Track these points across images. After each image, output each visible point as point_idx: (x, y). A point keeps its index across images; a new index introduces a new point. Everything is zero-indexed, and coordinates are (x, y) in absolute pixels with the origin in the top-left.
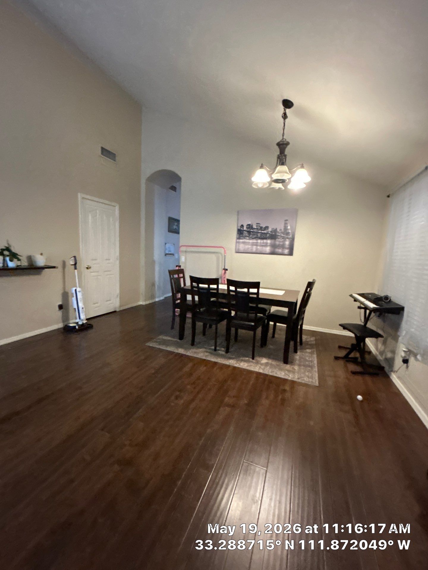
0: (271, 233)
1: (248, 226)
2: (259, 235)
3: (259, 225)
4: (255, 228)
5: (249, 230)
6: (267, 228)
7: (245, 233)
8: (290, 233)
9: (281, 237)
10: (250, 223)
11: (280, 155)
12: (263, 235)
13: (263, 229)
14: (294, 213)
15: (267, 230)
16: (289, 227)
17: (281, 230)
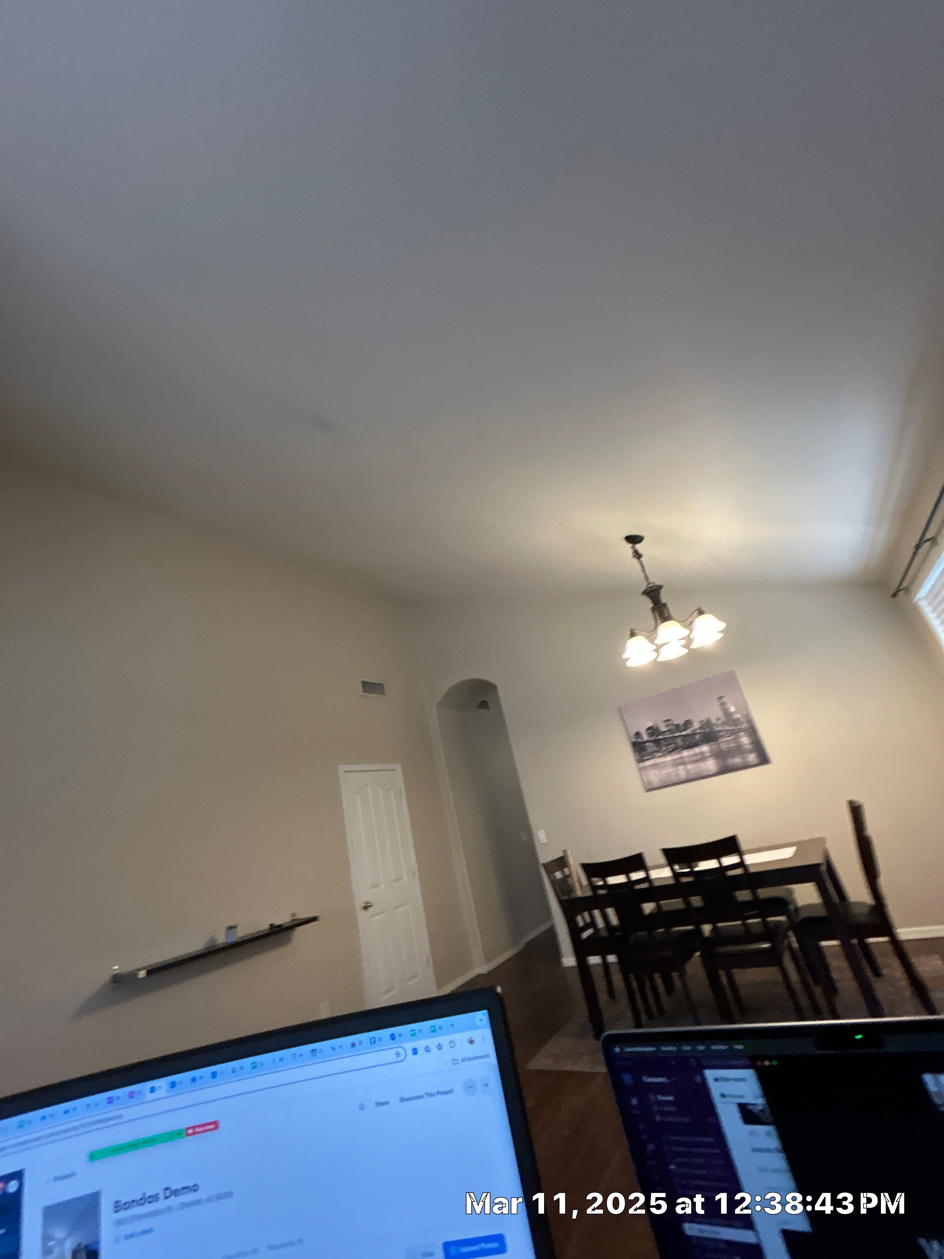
0: (703, 731)
1: (650, 731)
2: (679, 741)
3: (670, 722)
4: (664, 732)
5: (653, 738)
6: (688, 724)
7: (651, 747)
8: (742, 720)
9: (726, 732)
10: (650, 724)
11: (656, 607)
12: (686, 739)
13: (682, 728)
14: (730, 679)
15: (691, 727)
16: (732, 709)
17: (718, 719)
